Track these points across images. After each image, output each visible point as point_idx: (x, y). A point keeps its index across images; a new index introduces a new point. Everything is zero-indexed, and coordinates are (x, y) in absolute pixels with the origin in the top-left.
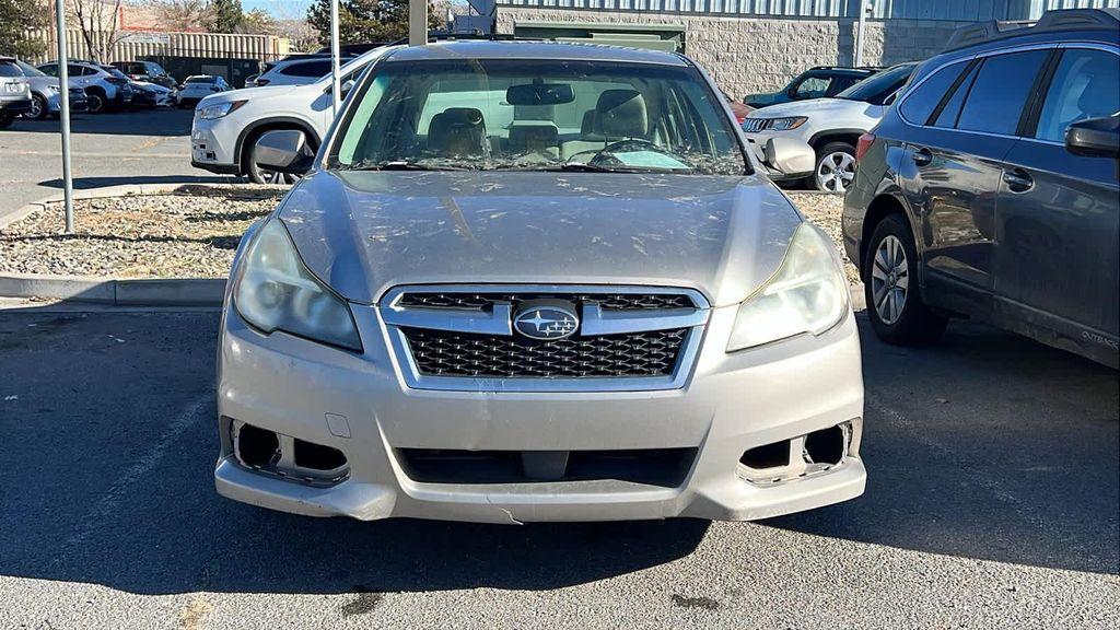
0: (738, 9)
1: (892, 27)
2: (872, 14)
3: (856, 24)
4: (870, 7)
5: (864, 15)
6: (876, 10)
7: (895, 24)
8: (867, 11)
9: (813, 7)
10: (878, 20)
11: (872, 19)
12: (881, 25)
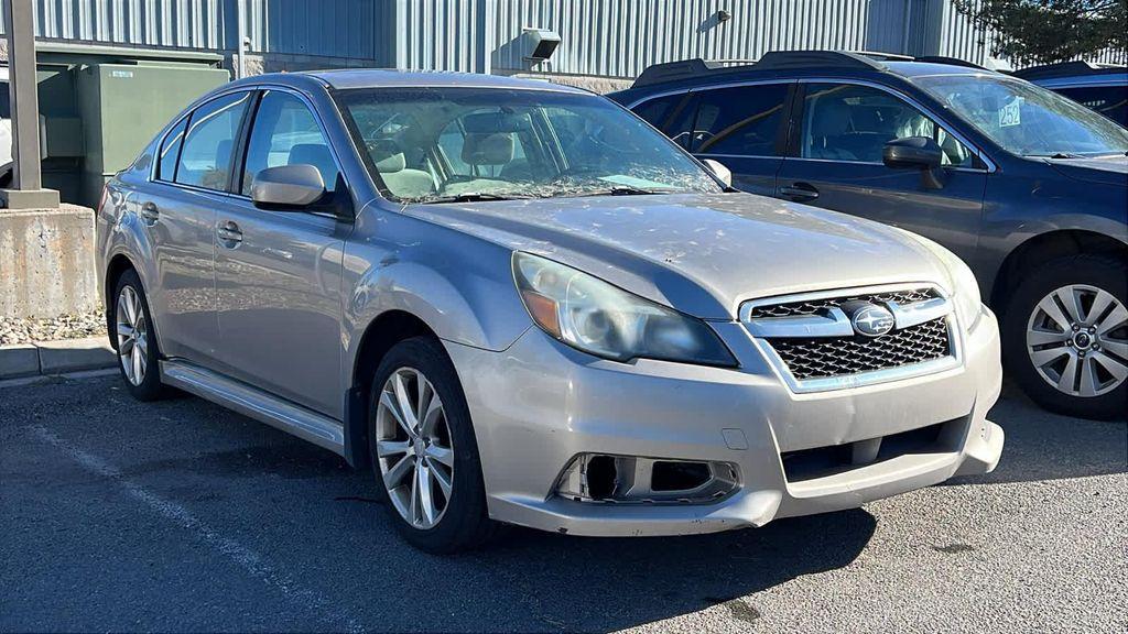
0: (111, 37)
1: (271, 62)
2: (250, 48)
3: (235, 56)
4: (248, 40)
5: (243, 49)
6: (253, 44)
7: (272, 58)
8: (246, 44)
9: (191, 38)
10: (257, 53)
11: (250, 52)
12: (260, 58)
